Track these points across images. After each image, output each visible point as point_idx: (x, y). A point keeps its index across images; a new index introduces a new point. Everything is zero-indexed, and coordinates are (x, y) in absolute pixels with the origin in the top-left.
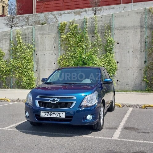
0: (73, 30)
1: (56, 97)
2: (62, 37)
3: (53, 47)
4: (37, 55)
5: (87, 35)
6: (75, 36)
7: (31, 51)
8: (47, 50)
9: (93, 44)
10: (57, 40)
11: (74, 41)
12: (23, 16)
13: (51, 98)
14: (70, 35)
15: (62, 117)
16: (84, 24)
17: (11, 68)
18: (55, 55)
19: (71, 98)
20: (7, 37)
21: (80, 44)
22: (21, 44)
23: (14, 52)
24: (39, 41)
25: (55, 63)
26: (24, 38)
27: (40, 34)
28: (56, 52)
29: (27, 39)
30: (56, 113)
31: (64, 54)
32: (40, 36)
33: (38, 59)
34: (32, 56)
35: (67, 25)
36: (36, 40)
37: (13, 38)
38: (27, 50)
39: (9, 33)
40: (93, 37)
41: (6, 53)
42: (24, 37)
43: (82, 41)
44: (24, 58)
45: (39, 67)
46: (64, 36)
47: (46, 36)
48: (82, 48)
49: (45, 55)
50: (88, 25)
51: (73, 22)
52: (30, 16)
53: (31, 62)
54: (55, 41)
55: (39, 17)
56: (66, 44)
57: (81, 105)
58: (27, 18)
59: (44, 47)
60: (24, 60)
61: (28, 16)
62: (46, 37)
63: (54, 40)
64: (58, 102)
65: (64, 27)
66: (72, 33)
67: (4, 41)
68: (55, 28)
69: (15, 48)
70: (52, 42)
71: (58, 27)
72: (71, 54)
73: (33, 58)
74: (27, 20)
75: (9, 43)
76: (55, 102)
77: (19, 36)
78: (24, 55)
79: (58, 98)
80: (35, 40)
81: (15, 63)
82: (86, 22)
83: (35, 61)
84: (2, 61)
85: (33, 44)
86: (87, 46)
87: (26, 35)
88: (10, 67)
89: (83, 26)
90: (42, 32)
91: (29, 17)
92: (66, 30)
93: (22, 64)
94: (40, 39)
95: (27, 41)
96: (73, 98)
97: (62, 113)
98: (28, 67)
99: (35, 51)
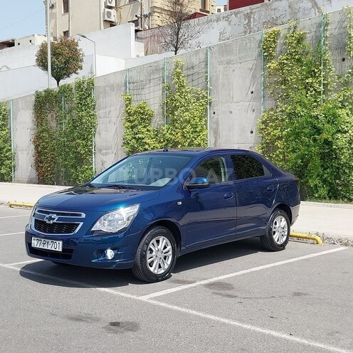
0: (295, 48)
1: (55, 213)
2: (267, 66)
3: (250, 93)
4: (214, 113)
5: (328, 56)
6: (299, 60)
7: (203, 105)
8: (235, 100)
9: (341, 80)
10: (258, 76)
11: (295, 74)
12: (238, 13)
13: (48, 213)
14: (287, 59)
15: (57, 250)
16: (322, 29)
17: (164, 143)
18: (254, 111)
19: (77, 215)
20: (157, 76)
21: (310, 80)
22: (184, 90)
23: (170, 108)
24: (220, 81)
25: (252, 132)
26: (188, 76)
27: (221, 63)
28: (255, 103)
29: (195, 78)
30: (50, 241)
31: (272, 109)
32: (221, 68)
33: (217, 123)
34: (204, 117)
35: (282, 35)
36: (214, 78)
37: (168, 77)
38: (194, 102)
39: (161, 66)
40: (344, 60)
41: (156, 111)
42: (189, 73)
43: (315, 73)
44: (189, 122)
45: (219, 142)
46: (273, 64)
47: (235, 66)
48: (315, 90)
49: (231, 112)
50: (332, 30)
51: (295, 27)
52: (253, 11)
53: (201, 131)
54: (254, 77)
55: (275, 9)
56: (277, 83)
57: (92, 229)
58: (248, 16)
59: (229, 95)
60: (188, 128)
61: (249, 11)
62: (234, 70)
63: (250, 77)
64: (55, 221)
65: (274, 42)
66: (291, 54)
67: (152, 84)
68: (254, 45)
69: (172, 100)
70: (248, 81)
71: (261, 41)
72: (286, 108)
73: (206, 121)
74: (247, 21)
75: (161, 88)
76: (52, 222)
77: (180, 71)
78: (187, 115)
79: (58, 214)
80: (210, 78)
81: (171, 134)
82: (327, 24)
83: (211, 127)
84: (148, 130)
85: (207, 89)
86: (327, 84)
87: (193, 68)
88: (162, 142)
89: (318, 34)
90: (226, 58)
91: (251, 13)
92: (278, 49)
93: (183, 136)
94: (221, 76)
95: (195, 83)
96: (80, 215)
97: (58, 242)
98: (196, 142)
99: (210, 103)
